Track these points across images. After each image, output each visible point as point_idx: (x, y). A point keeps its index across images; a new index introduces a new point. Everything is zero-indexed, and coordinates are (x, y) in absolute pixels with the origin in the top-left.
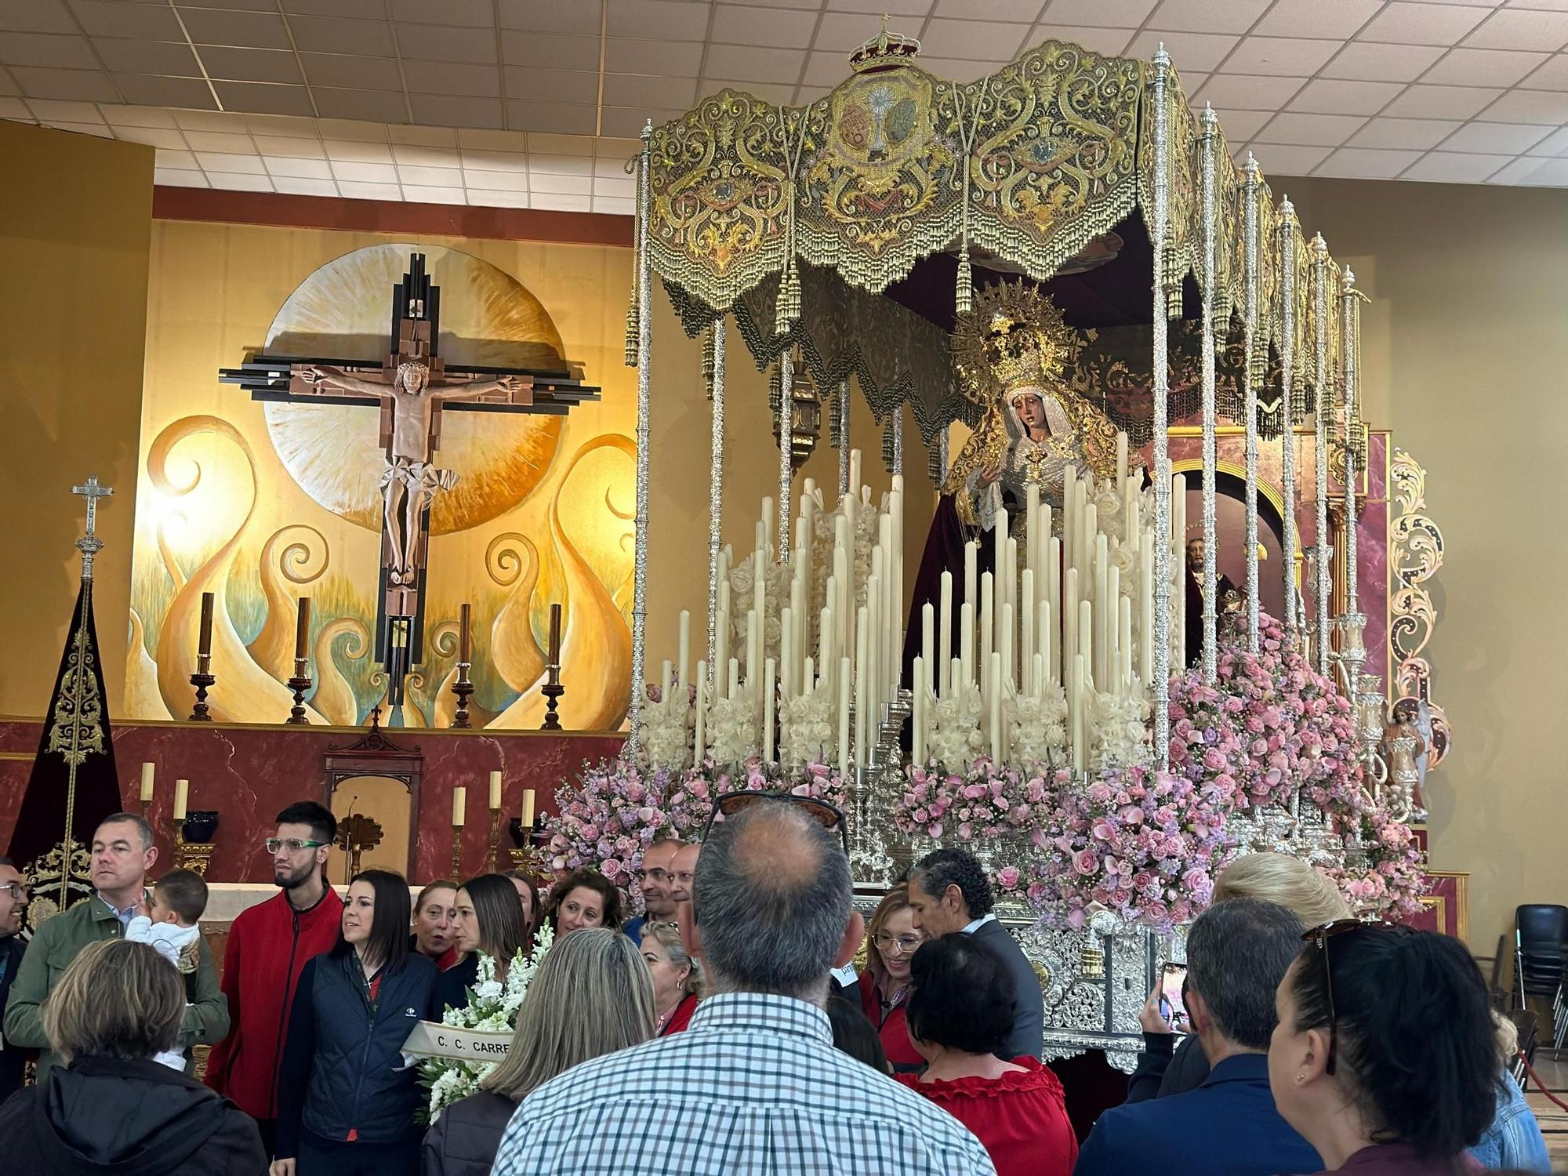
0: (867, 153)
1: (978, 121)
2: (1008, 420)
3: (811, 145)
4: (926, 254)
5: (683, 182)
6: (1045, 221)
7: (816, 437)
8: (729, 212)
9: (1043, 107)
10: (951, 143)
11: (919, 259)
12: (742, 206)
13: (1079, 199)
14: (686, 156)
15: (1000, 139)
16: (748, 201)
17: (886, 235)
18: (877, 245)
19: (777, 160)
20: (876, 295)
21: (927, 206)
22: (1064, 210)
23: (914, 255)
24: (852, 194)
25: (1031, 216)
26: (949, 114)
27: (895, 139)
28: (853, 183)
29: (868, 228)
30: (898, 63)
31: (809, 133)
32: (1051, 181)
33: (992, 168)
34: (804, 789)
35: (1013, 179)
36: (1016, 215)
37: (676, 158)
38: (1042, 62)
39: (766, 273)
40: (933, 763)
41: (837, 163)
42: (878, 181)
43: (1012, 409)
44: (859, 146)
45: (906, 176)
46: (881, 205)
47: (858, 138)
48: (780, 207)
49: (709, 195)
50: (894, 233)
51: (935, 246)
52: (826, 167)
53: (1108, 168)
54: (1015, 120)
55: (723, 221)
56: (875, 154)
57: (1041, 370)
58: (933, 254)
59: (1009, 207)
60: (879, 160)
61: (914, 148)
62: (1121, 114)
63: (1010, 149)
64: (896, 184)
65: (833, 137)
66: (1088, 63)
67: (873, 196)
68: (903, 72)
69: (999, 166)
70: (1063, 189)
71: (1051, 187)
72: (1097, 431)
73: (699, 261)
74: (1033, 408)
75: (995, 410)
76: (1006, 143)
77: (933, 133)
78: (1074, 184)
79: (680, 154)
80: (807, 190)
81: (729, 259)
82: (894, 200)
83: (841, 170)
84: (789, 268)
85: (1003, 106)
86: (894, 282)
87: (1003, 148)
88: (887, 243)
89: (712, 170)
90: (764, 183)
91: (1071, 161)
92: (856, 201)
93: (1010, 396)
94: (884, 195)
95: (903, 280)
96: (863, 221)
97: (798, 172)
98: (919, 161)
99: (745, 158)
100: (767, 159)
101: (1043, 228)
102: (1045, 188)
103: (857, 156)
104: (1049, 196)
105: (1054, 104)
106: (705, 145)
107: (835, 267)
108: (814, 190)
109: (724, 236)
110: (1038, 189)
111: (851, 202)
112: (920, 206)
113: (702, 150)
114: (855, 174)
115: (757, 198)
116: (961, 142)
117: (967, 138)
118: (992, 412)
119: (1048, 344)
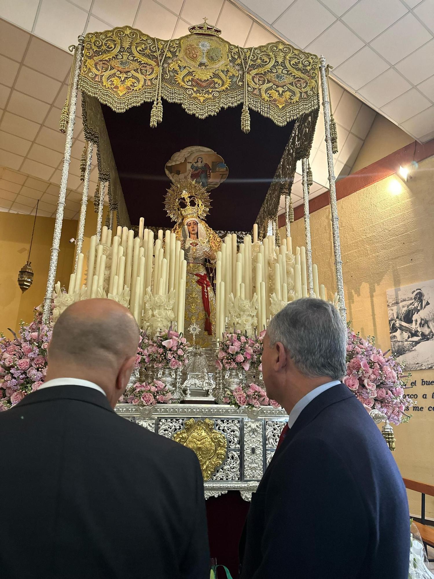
0: (198, 63)
1: (250, 62)
2: (184, 231)
3: (169, 55)
4: (226, 107)
5: (100, 57)
6: (281, 104)
8: (127, 72)
9: (278, 62)
10: (237, 68)
11: (223, 108)
12: (133, 72)
13: (296, 98)
14: (104, 48)
15: (261, 70)
16: (136, 70)
17: (206, 96)
18: (202, 99)
19: (153, 58)
20: (201, 120)
21: (227, 88)
22: (289, 101)
23: (221, 106)
24: (190, 78)
25: (275, 100)
26: (236, 57)
27: (212, 59)
28: (190, 73)
29: (198, 92)
30: (212, 34)
31: (169, 50)
32: (283, 90)
33: (256, 80)
35: (266, 86)
36: (269, 99)
37: (99, 47)
38: (277, 47)
39: (144, 101)
41: (183, 64)
42: (204, 75)
43: (186, 227)
44: (194, 60)
45: (216, 75)
46: (204, 84)
47: (195, 56)
48: (153, 76)
49: (115, 64)
50: (210, 96)
51: (230, 105)
52: (177, 65)
53: (308, 89)
54: (266, 65)
55: (124, 76)
56: (201, 64)
57: (198, 214)
58: (229, 107)
59: (265, 96)
60: (204, 67)
61: (220, 66)
62: (312, 71)
63: (265, 75)
64: (211, 78)
65: (181, 55)
66: (296, 52)
67: (200, 80)
68: (214, 38)
69: (259, 80)
70: (288, 94)
71: (283, 91)
72: (214, 239)
73: (108, 89)
74: (195, 227)
76: (262, 72)
77: (229, 62)
78: (294, 93)
79: (102, 45)
80: (167, 72)
81: (125, 92)
82: (211, 83)
83: (185, 67)
84: (157, 101)
85: (261, 59)
86: (210, 116)
87: (261, 74)
88: (207, 99)
89: (118, 55)
90: (144, 65)
91: (291, 84)
92: (192, 80)
93: (187, 221)
94: (205, 81)
95: (214, 115)
96: (195, 89)
97: (163, 64)
98: (223, 71)
99: (136, 54)
101: (280, 107)
102: (281, 92)
103: (193, 63)
104: (282, 95)
105: (283, 62)
106: (115, 45)
107: (181, 104)
108: (171, 73)
109: (123, 82)
110: (278, 91)
111: (189, 80)
112: (223, 88)
113: (113, 47)
114: (191, 71)
115: (141, 70)
116: (243, 68)
117: (246, 67)
118: (176, 228)
119: (202, 205)
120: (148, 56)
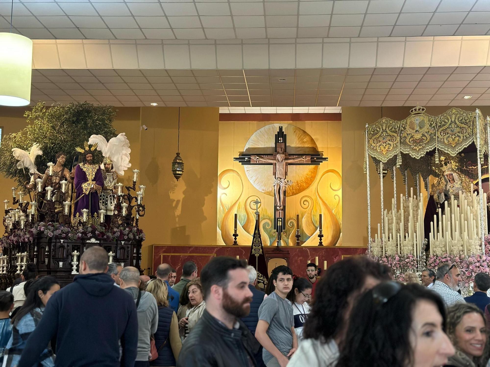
0: (415, 131)
1: (439, 124)
2: (445, 179)
3: (403, 129)
4: (428, 151)
5: (375, 137)
6: (454, 144)
7: (387, 170)
8: (385, 143)
9: (452, 121)
10: (433, 129)
11: (427, 152)
13: (461, 140)
14: (376, 131)
15: (444, 128)
16: (389, 140)
17: (420, 147)
18: (418, 149)
19: (395, 132)
20: (418, 159)
21: (428, 141)
22: (458, 142)
23: (426, 151)
24: (412, 139)
25: (451, 143)
26: (432, 123)
27: (421, 128)
28: (412, 137)
29: (416, 146)
31: (402, 127)
32: (455, 136)
33: (442, 134)
34: (408, 260)
35: (447, 136)
36: (447, 143)
37: (374, 132)
39: (394, 155)
40: (435, 254)
41: (409, 132)
42: (418, 136)
43: (446, 176)
44: (413, 129)
45: (423, 135)
46: (418, 141)
48: (396, 141)
49: (381, 139)
50: (421, 147)
51: (430, 150)
52: (406, 134)
53: (467, 134)
54: (446, 124)
55: (384, 145)
56: (416, 131)
57: (452, 168)
58: (430, 151)
59: (446, 142)
61: (425, 129)
62: (469, 123)
63: (446, 130)
64: (421, 137)
65: (407, 127)
66: (462, 113)
67: (417, 139)
68: (422, 114)
69: (443, 134)
70: (457, 138)
71: (455, 138)
73: (379, 152)
74: (451, 176)
75: (442, 177)
76: (445, 129)
77: (429, 127)
78: (459, 137)
79: (375, 131)
80: (402, 138)
81: (386, 152)
82: (421, 140)
83: (409, 134)
84: (399, 154)
85: (444, 121)
86: (422, 157)
87: (445, 130)
88: (420, 149)
89: (381, 134)
90: (393, 137)
91: (459, 132)
92: (413, 140)
93: (446, 174)
94: (419, 139)
96: (415, 144)
97: (400, 134)
98: (426, 132)
99: (389, 132)
100: (394, 132)
101: (453, 146)
102: (453, 138)
103: (412, 131)
104: (454, 139)
105: (455, 121)
107: (409, 154)
108: (404, 138)
109: (385, 147)
110: (452, 138)
111: (412, 141)
112: (427, 141)
113: (379, 130)
114: (412, 135)
115: (391, 140)
116: (435, 128)
117: (436, 128)
118: (441, 177)
119: (453, 162)
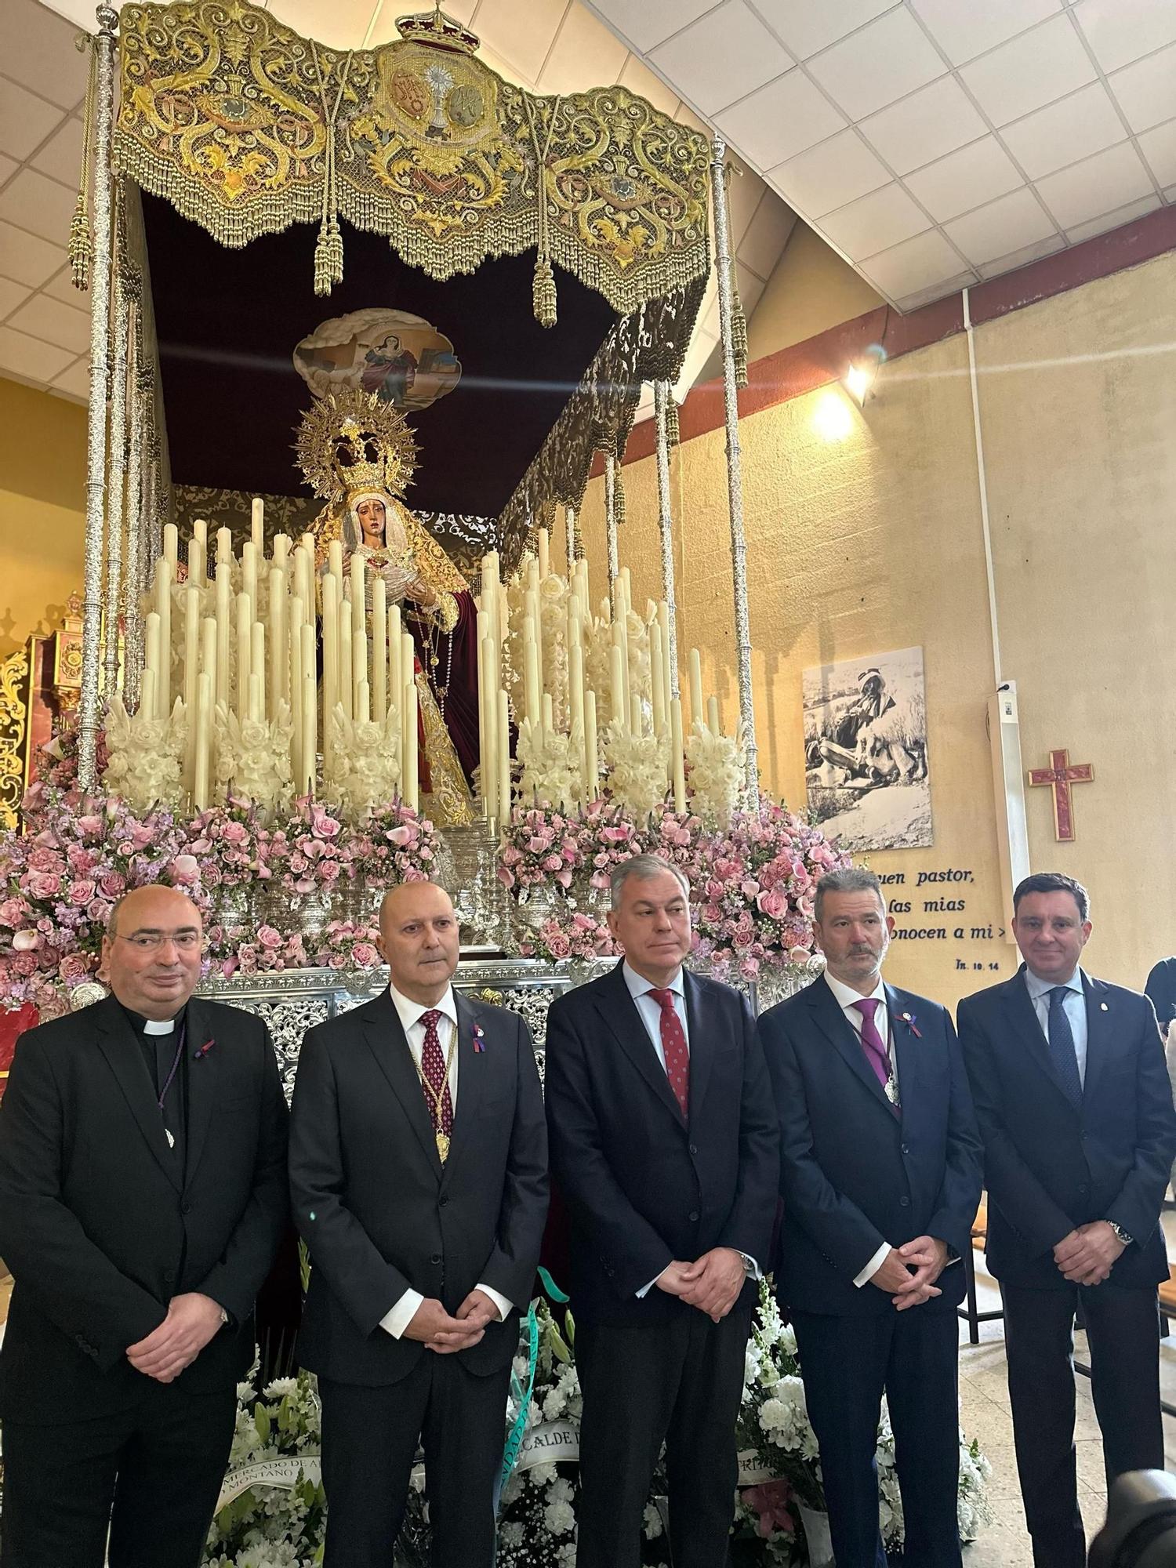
0: (426, 127)
1: (552, 139)
2: (349, 524)
3: (351, 94)
4: (497, 253)
5: (172, 81)
6: (625, 257)
8: (243, 134)
9: (617, 145)
10: (522, 149)
11: (489, 256)
12: (258, 133)
13: (659, 245)
14: (175, 53)
15: (578, 162)
16: (267, 131)
17: (449, 220)
18: (438, 227)
19: (313, 99)
20: (438, 283)
21: (497, 204)
22: (643, 251)
23: (486, 250)
24: (407, 165)
25: (611, 247)
26: (518, 118)
27: (458, 120)
28: (405, 153)
29: (426, 206)
30: (459, 47)
31: (350, 81)
32: (629, 219)
33: (567, 188)
35: (590, 206)
36: (597, 242)
37: (162, 50)
38: (614, 103)
39: (294, 221)
41: (388, 125)
42: (442, 162)
43: (354, 514)
44: (414, 113)
45: (470, 165)
46: (442, 186)
47: (417, 106)
48: (313, 150)
49: (209, 106)
50: (458, 221)
51: (506, 248)
52: (371, 125)
53: (685, 224)
54: (588, 149)
55: (235, 144)
56: (433, 131)
57: (385, 483)
58: (505, 256)
59: (587, 232)
60: (439, 139)
61: (481, 138)
62: (694, 178)
63: (587, 175)
64: (459, 171)
65: (381, 97)
66: (659, 121)
67: (432, 175)
68: (462, 59)
69: (574, 189)
70: (640, 231)
71: (630, 225)
72: (427, 550)
73: (196, 179)
74: (379, 516)
75: (330, 514)
76: (581, 168)
77: (501, 132)
78: (652, 229)
79: (169, 45)
80: (349, 144)
81: (242, 190)
82: (457, 186)
83: (392, 135)
84: (329, 220)
85: (577, 130)
86: (459, 274)
87: (578, 172)
88: (450, 229)
89: (215, 80)
90: (288, 117)
91: (647, 206)
92: (412, 173)
93: (358, 499)
94: (445, 178)
95: (469, 274)
96: (420, 198)
97: (337, 119)
98: (486, 155)
99: (265, 83)
101: (624, 264)
102: (624, 225)
103: (412, 126)
104: (627, 233)
105: (629, 147)
106: (206, 49)
107: (387, 237)
108: (357, 146)
109: (235, 160)
110: (617, 223)
111: (405, 172)
112: (490, 201)
113: (202, 56)
114: (408, 146)
115: (280, 130)
116: (534, 150)
117: (542, 151)
118: (327, 515)
119: (395, 459)
120: (294, 91)
